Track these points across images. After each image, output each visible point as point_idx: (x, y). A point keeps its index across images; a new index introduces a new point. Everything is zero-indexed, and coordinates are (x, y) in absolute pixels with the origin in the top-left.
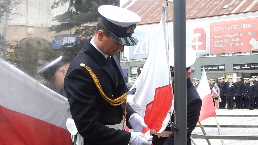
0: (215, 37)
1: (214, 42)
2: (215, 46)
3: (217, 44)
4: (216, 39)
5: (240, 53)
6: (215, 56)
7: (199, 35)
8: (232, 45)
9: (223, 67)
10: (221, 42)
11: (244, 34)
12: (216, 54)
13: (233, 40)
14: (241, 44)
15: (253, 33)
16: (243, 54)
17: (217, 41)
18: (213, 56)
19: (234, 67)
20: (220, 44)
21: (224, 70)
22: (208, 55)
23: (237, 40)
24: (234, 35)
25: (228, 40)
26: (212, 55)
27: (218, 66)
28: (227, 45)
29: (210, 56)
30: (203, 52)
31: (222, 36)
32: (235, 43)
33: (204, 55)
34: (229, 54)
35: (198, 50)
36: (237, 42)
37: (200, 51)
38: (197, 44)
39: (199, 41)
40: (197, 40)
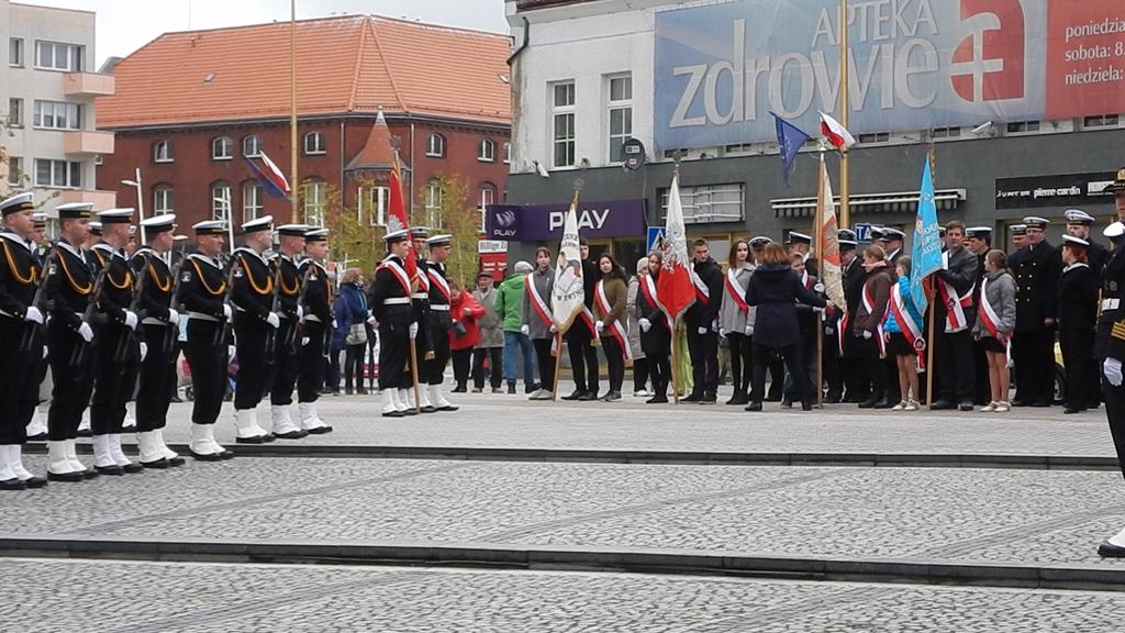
0: (1071, 32)
1: (1069, 56)
2: (1073, 79)
3: (1080, 66)
6: (1067, 127)
7: (991, 21)
10: (1104, 54)
12: (1075, 120)
17: (1082, 53)
18: (1059, 131)
20: (1096, 64)
22: (1034, 123)
26: (1055, 125)
27: (1082, 180)
29: (1046, 129)
30: (1006, 108)
31: (1105, 28)
35: (985, 98)
37: (992, 102)
38: (981, 67)
39: (988, 55)
40: (978, 47)
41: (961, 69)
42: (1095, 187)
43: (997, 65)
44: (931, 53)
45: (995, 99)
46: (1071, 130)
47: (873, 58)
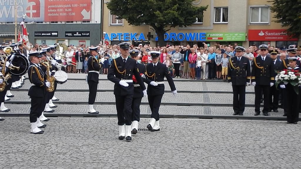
0: (49, 7)
1: (49, 11)
2: (50, 15)
3: (51, 13)
4: (50, 9)
5: (72, 22)
7: (34, 4)
8: (65, 14)
10: (55, 11)
11: (76, 5)
12: (50, 22)
13: (66, 10)
14: (74, 14)
15: (85, 5)
16: (75, 23)
17: (51, 10)
18: (46, 24)
19: (66, 34)
20: (54, 12)
21: (57, 36)
22: (42, 22)
23: (70, 10)
24: (68, 6)
25: (61, 10)
26: (46, 23)
27: (51, 32)
28: (61, 14)
29: (44, 23)
30: (37, 19)
31: (56, 6)
32: (67, 12)
33: (37, 22)
34: (61, 22)
35: (33, 17)
36: (70, 12)
37: (34, 18)
38: (32, 12)
39: (33, 9)
40: (31, 8)
41: (28, 11)
42: (53, 34)
43: (35, 11)
44: (22, 8)
45: (35, 17)
46: (49, 24)
47: (10, 8)
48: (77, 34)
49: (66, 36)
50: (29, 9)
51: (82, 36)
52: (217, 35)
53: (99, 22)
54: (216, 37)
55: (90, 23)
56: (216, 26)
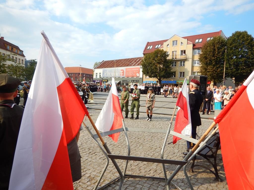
2: (127, 75)
6: (126, 78)
7: (122, 71)
8: (131, 75)
9: (129, 81)
11: (135, 72)
14: (134, 75)
15: (138, 72)
16: (134, 77)
21: (129, 82)
23: (133, 73)
25: (130, 73)
33: (123, 77)
34: (130, 77)
38: (122, 74)
41: (121, 74)
42: (128, 81)
43: (123, 74)
44: (119, 73)
48: (135, 81)
49: (132, 82)
50: (121, 73)
51: (136, 82)
52: (180, 81)
53: (142, 77)
54: (180, 82)
55: (139, 77)
56: (180, 78)
